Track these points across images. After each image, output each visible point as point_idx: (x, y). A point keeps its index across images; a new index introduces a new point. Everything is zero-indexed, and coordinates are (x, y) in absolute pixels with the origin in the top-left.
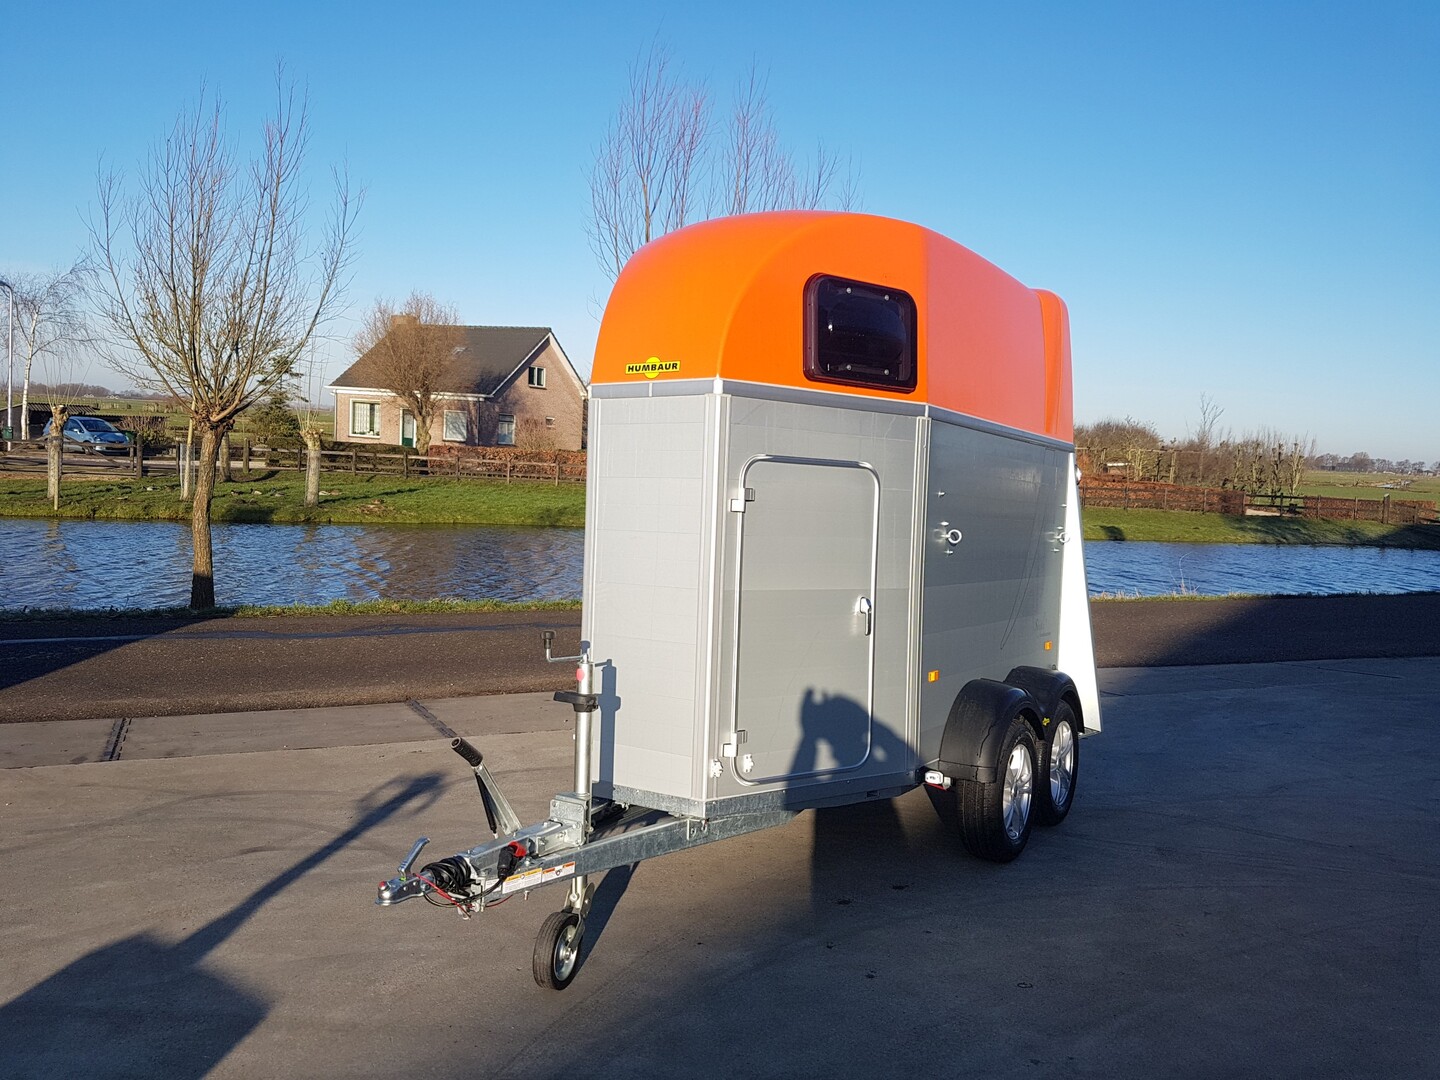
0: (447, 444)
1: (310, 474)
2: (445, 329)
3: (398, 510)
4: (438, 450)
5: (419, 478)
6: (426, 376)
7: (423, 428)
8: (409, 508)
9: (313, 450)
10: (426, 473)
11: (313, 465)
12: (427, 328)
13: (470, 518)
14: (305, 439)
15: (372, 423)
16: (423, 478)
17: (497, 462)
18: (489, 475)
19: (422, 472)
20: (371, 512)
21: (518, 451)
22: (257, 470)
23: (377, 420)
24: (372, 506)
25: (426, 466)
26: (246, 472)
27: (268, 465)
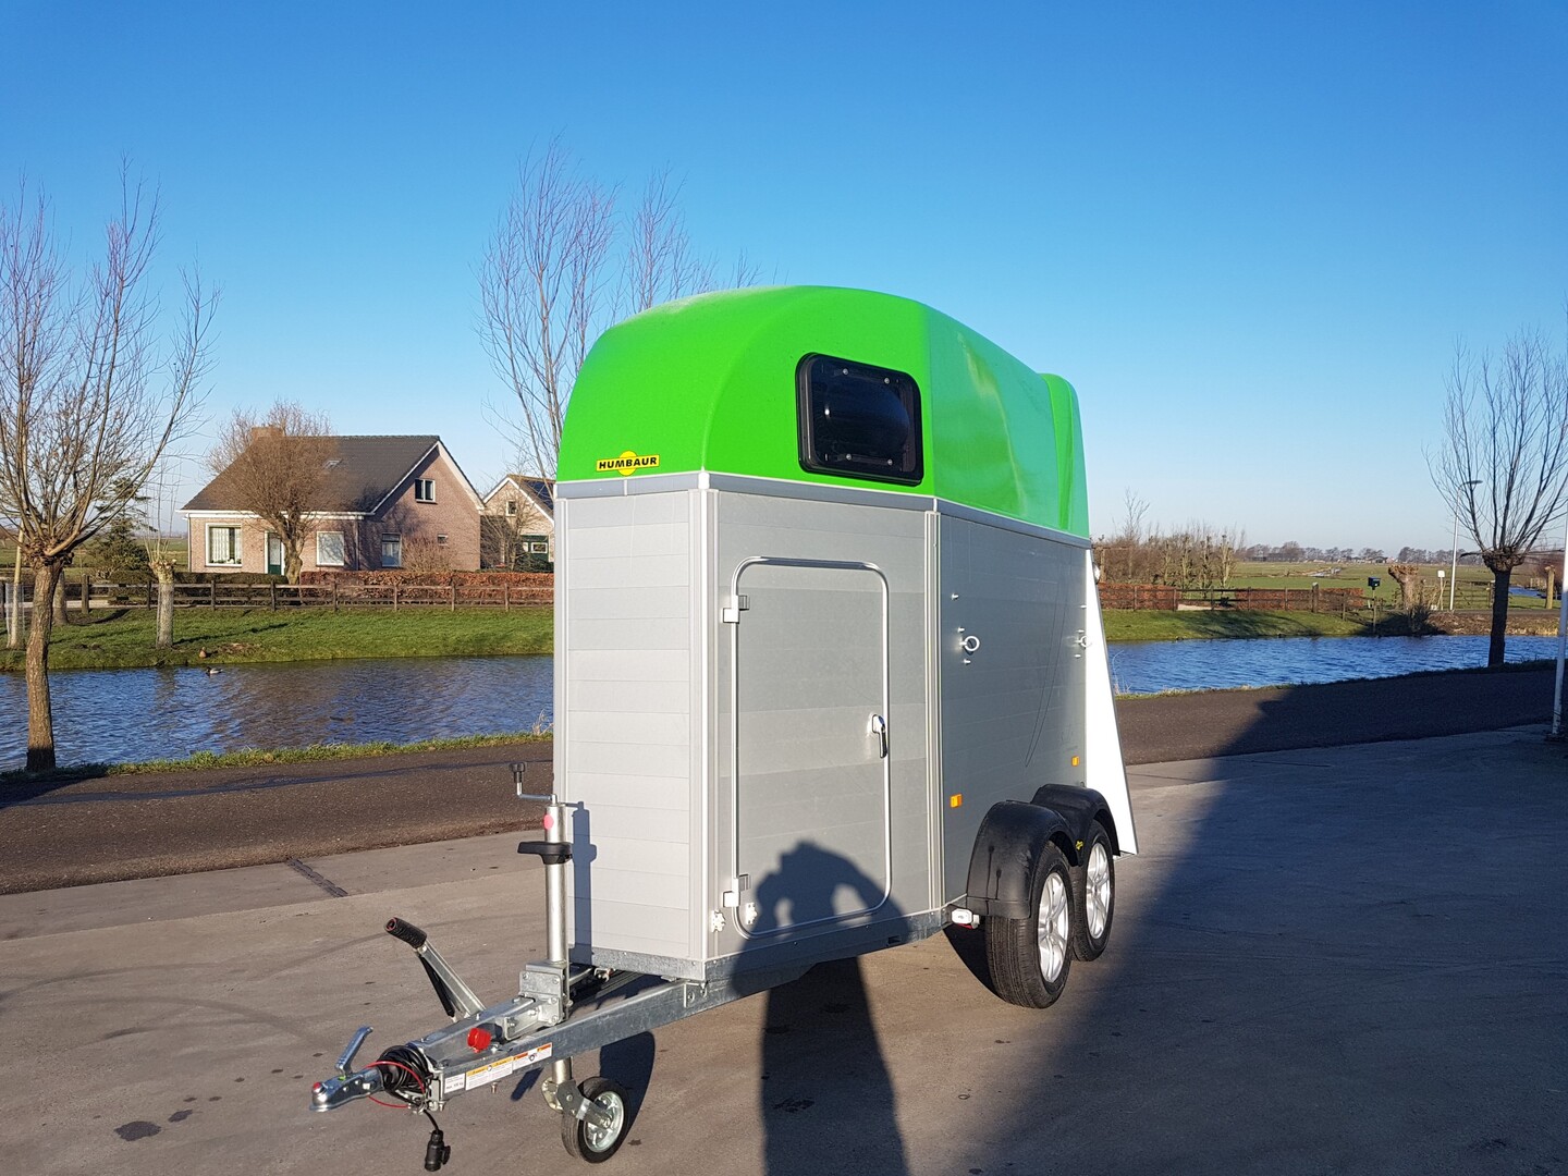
0: (322, 569)
1: (162, 612)
2: (315, 440)
3: (266, 647)
4: (312, 577)
5: (289, 610)
6: (295, 494)
7: (292, 554)
8: (279, 645)
9: (164, 584)
10: (298, 603)
11: (165, 601)
12: (294, 440)
13: (352, 653)
14: (155, 572)
15: (232, 550)
16: (294, 609)
17: (382, 587)
18: (374, 603)
19: (293, 603)
20: (235, 652)
21: (406, 574)
22: (98, 609)
23: (238, 546)
24: (235, 645)
25: (296, 596)
26: (84, 612)
27: (111, 603)
